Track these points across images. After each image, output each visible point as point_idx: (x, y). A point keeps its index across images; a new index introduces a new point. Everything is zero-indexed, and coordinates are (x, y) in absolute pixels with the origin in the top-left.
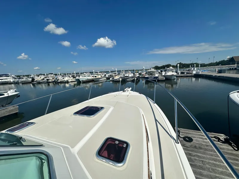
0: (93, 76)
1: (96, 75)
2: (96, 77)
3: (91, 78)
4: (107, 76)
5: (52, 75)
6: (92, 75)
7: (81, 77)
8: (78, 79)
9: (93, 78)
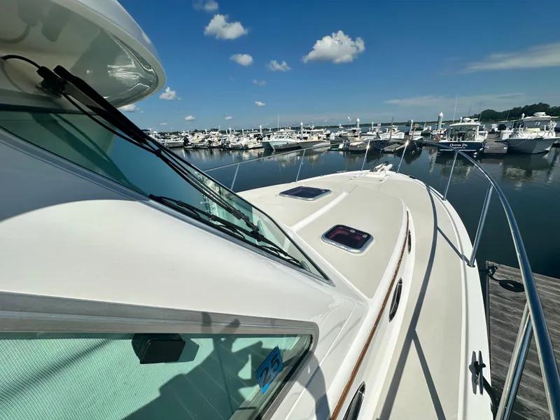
0: (298, 138)
1: (306, 135)
2: (306, 138)
3: (294, 140)
4: (332, 137)
5: (217, 133)
6: (298, 135)
7: (273, 139)
8: (268, 142)
9: (299, 141)
